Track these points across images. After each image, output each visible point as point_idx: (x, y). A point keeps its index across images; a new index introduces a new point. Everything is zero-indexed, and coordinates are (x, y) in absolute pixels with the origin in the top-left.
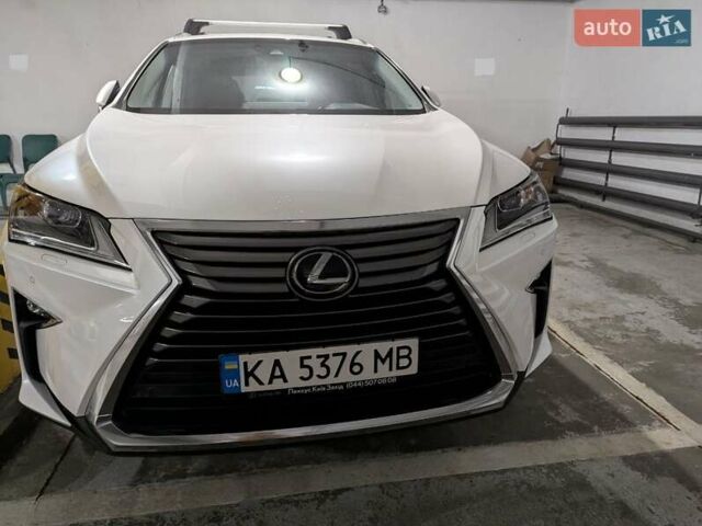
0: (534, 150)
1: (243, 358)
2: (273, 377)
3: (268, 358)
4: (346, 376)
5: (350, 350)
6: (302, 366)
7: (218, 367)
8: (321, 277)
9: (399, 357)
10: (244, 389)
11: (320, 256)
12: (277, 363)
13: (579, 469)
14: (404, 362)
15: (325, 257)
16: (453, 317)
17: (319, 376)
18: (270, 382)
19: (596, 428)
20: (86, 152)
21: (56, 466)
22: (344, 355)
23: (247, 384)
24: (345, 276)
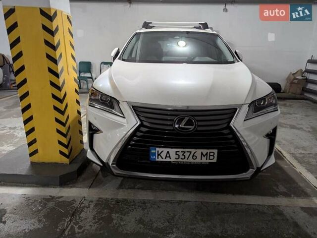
0: (293, 74)
1: (157, 149)
2: (166, 157)
3: (165, 150)
4: (191, 160)
5: (193, 151)
6: (176, 154)
7: (149, 151)
8: (184, 125)
9: (210, 156)
10: (157, 160)
11: (184, 118)
12: (168, 152)
13: (281, 208)
14: (212, 157)
15: (187, 119)
16: (231, 144)
17: (182, 159)
18: (165, 158)
19: (293, 195)
20: (112, 77)
21: (94, 180)
22: (191, 152)
23: (158, 158)
24: (193, 126)
